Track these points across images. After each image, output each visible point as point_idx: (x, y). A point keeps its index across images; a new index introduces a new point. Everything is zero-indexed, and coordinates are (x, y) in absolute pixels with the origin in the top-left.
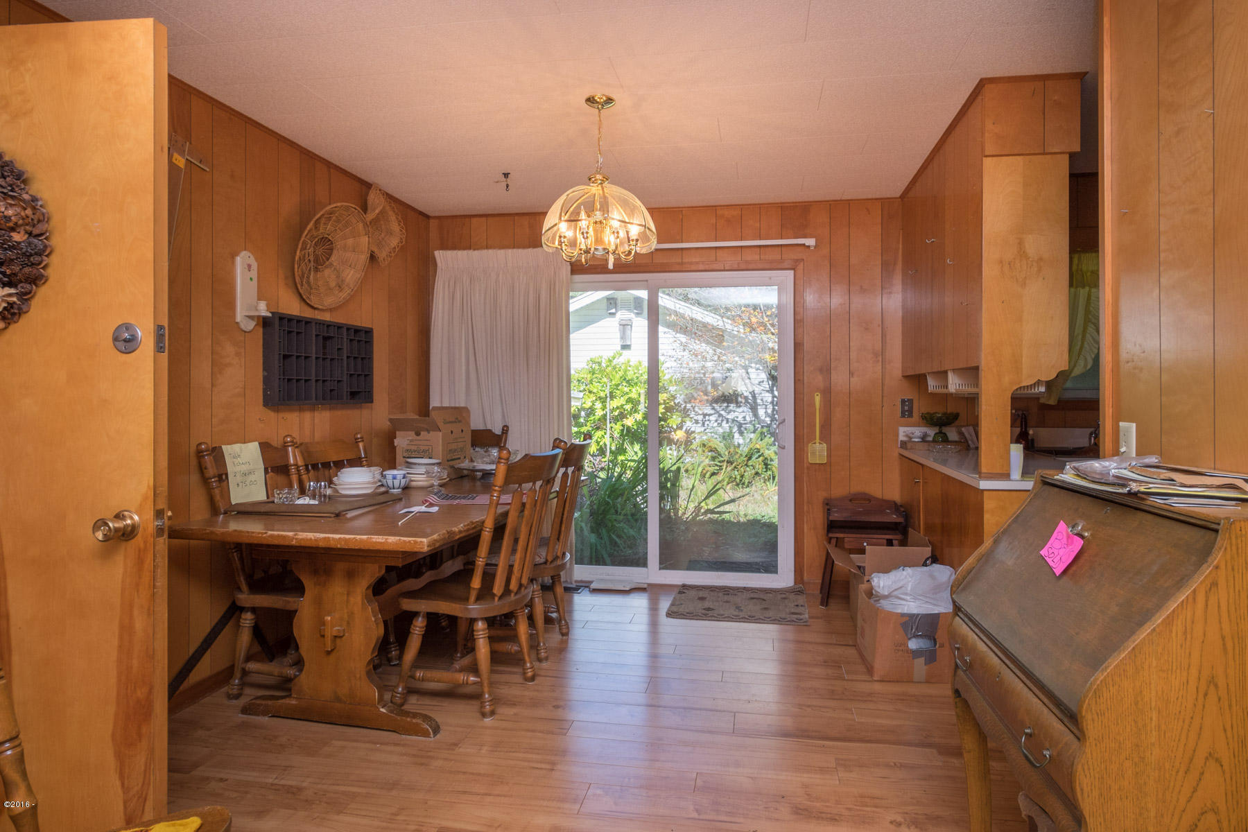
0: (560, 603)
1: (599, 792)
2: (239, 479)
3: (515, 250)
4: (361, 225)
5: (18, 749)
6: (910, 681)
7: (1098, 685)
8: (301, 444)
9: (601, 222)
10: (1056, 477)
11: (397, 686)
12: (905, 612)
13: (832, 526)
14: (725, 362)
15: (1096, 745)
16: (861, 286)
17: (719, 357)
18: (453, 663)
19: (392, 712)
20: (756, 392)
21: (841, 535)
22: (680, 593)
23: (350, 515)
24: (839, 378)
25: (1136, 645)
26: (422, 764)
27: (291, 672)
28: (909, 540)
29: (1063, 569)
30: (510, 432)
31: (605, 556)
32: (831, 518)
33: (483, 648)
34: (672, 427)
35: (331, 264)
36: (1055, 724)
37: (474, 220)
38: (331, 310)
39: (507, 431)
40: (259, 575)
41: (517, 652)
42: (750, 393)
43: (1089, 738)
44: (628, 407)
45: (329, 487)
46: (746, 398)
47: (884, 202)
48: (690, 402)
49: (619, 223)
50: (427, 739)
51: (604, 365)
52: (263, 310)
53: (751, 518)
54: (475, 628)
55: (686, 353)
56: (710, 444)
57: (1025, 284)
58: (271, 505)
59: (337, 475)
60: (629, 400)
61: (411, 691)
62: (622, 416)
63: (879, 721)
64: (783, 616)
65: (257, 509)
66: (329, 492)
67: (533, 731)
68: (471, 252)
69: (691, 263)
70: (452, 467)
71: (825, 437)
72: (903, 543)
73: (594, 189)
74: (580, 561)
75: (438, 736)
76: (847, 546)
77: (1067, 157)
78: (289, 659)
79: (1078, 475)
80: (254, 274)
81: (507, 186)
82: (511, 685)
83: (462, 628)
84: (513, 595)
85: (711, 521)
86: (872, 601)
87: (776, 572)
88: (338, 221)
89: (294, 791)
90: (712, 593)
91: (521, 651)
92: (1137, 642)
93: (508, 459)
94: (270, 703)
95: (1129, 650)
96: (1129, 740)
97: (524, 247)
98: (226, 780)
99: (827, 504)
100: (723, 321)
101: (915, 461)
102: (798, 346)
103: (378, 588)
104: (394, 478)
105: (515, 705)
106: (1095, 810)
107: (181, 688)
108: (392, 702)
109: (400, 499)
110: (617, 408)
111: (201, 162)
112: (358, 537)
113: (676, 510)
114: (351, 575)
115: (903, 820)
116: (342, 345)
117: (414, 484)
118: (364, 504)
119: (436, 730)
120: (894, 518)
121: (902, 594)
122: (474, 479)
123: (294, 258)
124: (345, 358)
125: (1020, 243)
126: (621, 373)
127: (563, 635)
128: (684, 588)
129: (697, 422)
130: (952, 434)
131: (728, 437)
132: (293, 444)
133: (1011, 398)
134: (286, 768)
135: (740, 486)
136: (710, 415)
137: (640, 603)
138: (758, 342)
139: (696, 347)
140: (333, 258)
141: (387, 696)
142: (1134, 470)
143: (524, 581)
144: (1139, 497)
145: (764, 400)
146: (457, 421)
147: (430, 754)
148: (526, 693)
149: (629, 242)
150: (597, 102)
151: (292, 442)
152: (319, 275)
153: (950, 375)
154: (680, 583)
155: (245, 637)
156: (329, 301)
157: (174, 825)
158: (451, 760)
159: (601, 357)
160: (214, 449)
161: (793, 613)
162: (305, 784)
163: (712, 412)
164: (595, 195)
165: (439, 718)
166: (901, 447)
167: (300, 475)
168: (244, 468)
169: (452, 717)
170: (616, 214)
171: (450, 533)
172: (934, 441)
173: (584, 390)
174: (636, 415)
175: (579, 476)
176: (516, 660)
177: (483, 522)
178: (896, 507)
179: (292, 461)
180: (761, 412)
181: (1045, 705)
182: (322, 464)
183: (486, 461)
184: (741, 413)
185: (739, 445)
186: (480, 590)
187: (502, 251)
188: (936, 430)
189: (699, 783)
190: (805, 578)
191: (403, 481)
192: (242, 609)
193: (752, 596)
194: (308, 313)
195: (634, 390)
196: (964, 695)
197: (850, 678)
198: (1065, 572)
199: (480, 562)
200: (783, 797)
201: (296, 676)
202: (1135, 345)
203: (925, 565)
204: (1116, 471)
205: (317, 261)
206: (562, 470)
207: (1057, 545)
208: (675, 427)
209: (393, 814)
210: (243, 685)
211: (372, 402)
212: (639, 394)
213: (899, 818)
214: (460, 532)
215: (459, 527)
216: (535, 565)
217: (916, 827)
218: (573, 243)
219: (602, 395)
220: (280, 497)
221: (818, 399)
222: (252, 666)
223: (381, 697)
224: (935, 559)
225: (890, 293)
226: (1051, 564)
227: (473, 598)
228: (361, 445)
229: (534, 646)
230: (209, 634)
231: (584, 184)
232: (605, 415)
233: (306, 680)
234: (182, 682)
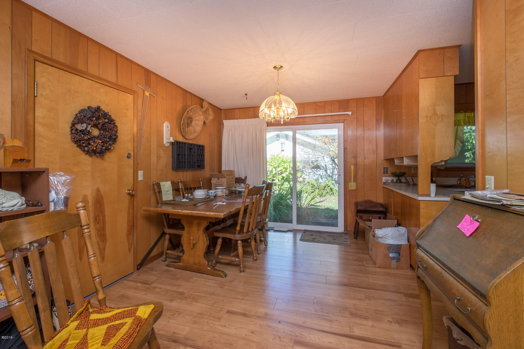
0: (264, 235)
1: (280, 301)
2: (165, 193)
3: (249, 119)
4: (201, 113)
5: (100, 279)
6: (390, 268)
7: (497, 284)
8: (183, 182)
9: (279, 108)
10: (461, 197)
11: (213, 260)
12: (388, 243)
13: (358, 211)
14: (316, 155)
15: (496, 309)
16: (368, 128)
17: (314, 154)
18: (230, 254)
19: (212, 269)
20: (327, 165)
21: (362, 215)
22: (304, 232)
23: (199, 205)
24: (360, 160)
25: (515, 269)
26: (221, 287)
27: (181, 254)
28: (387, 217)
29: (470, 234)
30: (247, 178)
31: (278, 219)
32: (358, 209)
33: (240, 249)
34: (298, 177)
35: (192, 125)
36: (472, 297)
37: (236, 110)
38: (192, 140)
39: (246, 178)
40: (171, 223)
41: (251, 251)
42: (325, 165)
43: (492, 306)
44: (284, 170)
45: (192, 196)
46: (323, 167)
47: (377, 98)
48: (304, 168)
49: (285, 108)
50: (223, 279)
51: (276, 156)
52: (172, 140)
53: (326, 207)
54: (238, 243)
55: (303, 152)
56: (311, 182)
57: (436, 125)
58: (175, 201)
59: (194, 192)
60: (284, 168)
61: (218, 262)
62: (282, 173)
63: (379, 282)
64: (341, 242)
65: (170, 203)
66: (191, 197)
67: (257, 278)
68: (234, 120)
69: (307, 122)
70: (229, 189)
71: (355, 180)
72: (385, 218)
73: (277, 97)
74: (270, 221)
75: (226, 278)
76: (364, 219)
77: (453, 76)
78: (180, 250)
79: (473, 197)
80: (169, 129)
81: (247, 98)
82: (249, 262)
83: (233, 242)
84: (250, 232)
85: (312, 208)
86: (375, 239)
87: (338, 227)
88: (194, 111)
89: (182, 294)
90: (315, 233)
91: (252, 251)
92: (515, 268)
93: (248, 188)
94: (174, 264)
95: (511, 270)
96: (512, 308)
97: (251, 118)
98: (161, 288)
99: (356, 204)
100: (316, 142)
101: (389, 189)
102: (345, 149)
103: (207, 229)
104: (212, 193)
105: (250, 269)
106: (495, 335)
107: (148, 258)
108: (211, 266)
109: (214, 200)
110: (280, 170)
111: (153, 94)
112: (201, 212)
113: (301, 204)
114: (199, 224)
115: (392, 321)
116: (195, 151)
117: (218, 195)
118: (202, 201)
119: (226, 276)
120: (381, 209)
121: (388, 237)
122: (236, 193)
123: (181, 123)
124: (196, 155)
125: (434, 110)
126: (281, 159)
127: (265, 245)
128: (305, 231)
129: (306, 175)
130: (403, 180)
131: (317, 180)
132: (181, 182)
133: (431, 167)
134: (179, 286)
135: (322, 196)
136: (311, 173)
137: (290, 235)
138: (328, 148)
139: (307, 150)
140: (192, 123)
141: (210, 263)
142: (499, 195)
143: (254, 228)
144: (506, 206)
145: (330, 167)
146: (231, 175)
147: (224, 284)
148: (255, 265)
149: (288, 114)
150: (277, 68)
151: (180, 181)
152: (188, 129)
153: (405, 159)
154: (304, 229)
155: (167, 243)
156: (191, 137)
157: (146, 307)
158: (231, 287)
159: (275, 154)
160: (158, 183)
161: (344, 241)
162: (185, 291)
163: (312, 172)
164: (276, 99)
165: (226, 272)
166: (383, 184)
167: (183, 192)
168: (166, 189)
169: (231, 272)
170: (284, 105)
171: (230, 212)
172: (396, 182)
173: (269, 165)
174: (286, 173)
175: (271, 193)
176: (250, 253)
177: (240, 208)
178: (382, 205)
179: (180, 187)
180: (328, 172)
181: (466, 288)
182: (189, 188)
183: (241, 188)
184: (321, 172)
185: (321, 183)
186: (240, 230)
187: (245, 120)
188: (397, 178)
189: (315, 301)
190: (348, 229)
191: (214, 194)
192: (166, 234)
193: (329, 234)
194: (185, 141)
195: (285, 165)
196: (422, 278)
197: (367, 266)
198: (471, 235)
199: (240, 221)
200: (346, 308)
201: (182, 256)
202: (493, 146)
203: (395, 227)
204: (490, 195)
205: (188, 124)
206: (266, 191)
207: (465, 224)
208: (299, 177)
209: (213, 304)
210: (166, 257)
211: (204, 169)
212: (287, 166)
213: (391, 320)
214: (233, 211)
215: (233, 210)
216: (257, 222)
217: (398, 324)
218: (269, 116)
219: (275, 166)
220: (178, 199)
221: (352, 167)
222: (169, 252)
223: (208, 264)
224: (399, 225)
225: (379, 130)
226: (463, 231)
227: (237, 233)
228: (201, 182)
229: (257, 249)
230: (157, 241)
231: (274, 96)
232: (276, 173)
233: (185, 257)
234: (149, 256)
